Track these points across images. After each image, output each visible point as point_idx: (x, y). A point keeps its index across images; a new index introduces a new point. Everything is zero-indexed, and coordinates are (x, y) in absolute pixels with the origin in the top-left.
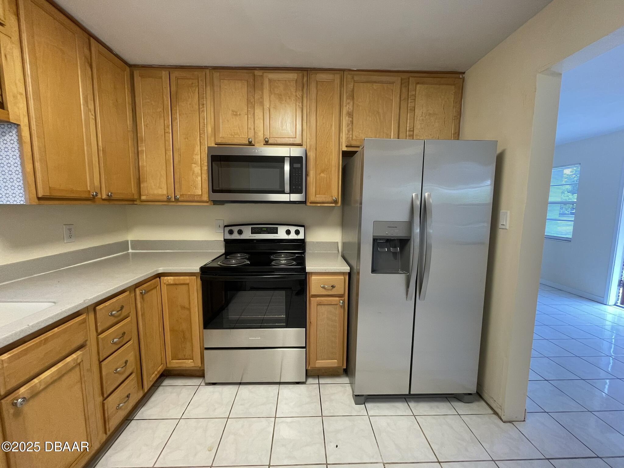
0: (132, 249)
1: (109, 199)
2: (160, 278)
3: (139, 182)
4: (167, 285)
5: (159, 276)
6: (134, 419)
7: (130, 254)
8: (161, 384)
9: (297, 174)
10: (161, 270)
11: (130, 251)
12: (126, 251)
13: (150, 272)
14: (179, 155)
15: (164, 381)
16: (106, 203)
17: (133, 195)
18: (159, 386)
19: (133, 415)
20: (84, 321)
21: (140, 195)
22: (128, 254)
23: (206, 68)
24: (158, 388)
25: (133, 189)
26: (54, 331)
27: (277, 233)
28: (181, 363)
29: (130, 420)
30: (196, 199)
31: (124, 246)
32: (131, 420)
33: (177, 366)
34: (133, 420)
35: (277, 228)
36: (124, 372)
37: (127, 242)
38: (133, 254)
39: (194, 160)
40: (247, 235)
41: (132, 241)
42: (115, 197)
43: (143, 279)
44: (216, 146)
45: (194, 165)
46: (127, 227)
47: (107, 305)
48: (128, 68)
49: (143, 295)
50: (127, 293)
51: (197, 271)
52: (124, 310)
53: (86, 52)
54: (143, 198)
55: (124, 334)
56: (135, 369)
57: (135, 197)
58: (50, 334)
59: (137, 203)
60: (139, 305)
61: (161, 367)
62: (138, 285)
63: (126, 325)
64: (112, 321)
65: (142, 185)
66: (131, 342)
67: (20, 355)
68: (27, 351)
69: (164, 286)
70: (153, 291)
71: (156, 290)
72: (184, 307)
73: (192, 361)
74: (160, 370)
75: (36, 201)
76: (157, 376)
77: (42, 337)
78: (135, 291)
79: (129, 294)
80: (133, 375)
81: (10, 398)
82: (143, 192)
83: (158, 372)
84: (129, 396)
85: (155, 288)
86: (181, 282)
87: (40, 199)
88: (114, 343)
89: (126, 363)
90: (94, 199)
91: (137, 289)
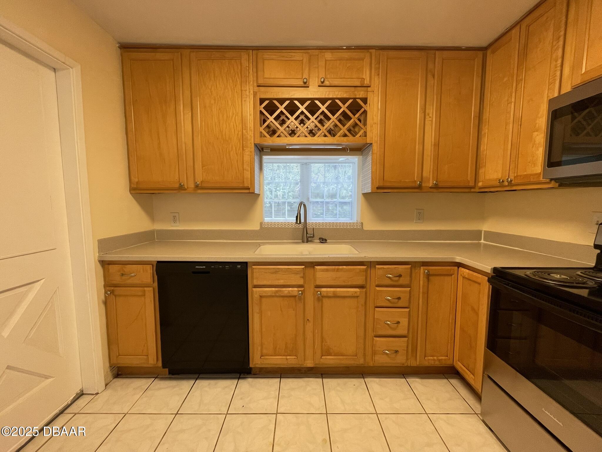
0: (484, 240)
1: (436, 187)
2: (458, 268)
4: (463, 277)
5: (459, 265)
6: (407, 379)
7: (482, 245)
8: (449, 378)
10: (458, 259)
11: (482, 241)
12: (478, 240)
13: (442, 257)
14: (519, 126)
15: (455, 379)
16: (434, 190)
17: (469, 182)
19: (408, 376)
20: (365, 271)
21: (476, 180)
22: (480, 244)
24: (444, 378)
25: (470, 177)
26: (343, 267)
28: (465, 372)
29: (404, 376)
31: (477, 235)
32: (404, 378)
34: (405, 378)
36: (394, 329)
37: (480, 232)
38: (485, 245)
39: (537, 125)
41: (485, 231)
42: (441, 185)
43: (430, 260)
44: (571, 90)
45: (536, 132)
46: (482, 217)
47: (385, 267)
48: (480, 54)
49: (428, 276)
50: (409, 266)
51: (490, 272)
52: (401, 279)
53: (431, 66)
54: (480, 184)
55: (399, 298)
56: (410, 336)
57: (472, 184)
58: (341, 267)
59: (472, 190)
60: (421, 282)
61: (443, 358)
62: (425, 264)
63: (405, 292)
64: (389, 282)
65: (480, 172)
66: (407, 310)
67: (323, 270)
68: (327, 270)
69: (460, 279)
70: (446, 278)
71: (450, 277)
72: (473, 309)
73: (473, 377)
74: (442, 360)
75: (375, 190)
76: (437, 363)
77: (337, 267)
78: (420, 268)
79: (411, 268)
80: (406, 339)
81: (317, 289)
82: (481, 177)
83: (439, 360)
84: (396, 352)
85: (451, 275)
86: (474, 279)
87: (378, 188)
88: (388, 300)
89: (398, 323)
90: (420, 187)
91: (422, 267)
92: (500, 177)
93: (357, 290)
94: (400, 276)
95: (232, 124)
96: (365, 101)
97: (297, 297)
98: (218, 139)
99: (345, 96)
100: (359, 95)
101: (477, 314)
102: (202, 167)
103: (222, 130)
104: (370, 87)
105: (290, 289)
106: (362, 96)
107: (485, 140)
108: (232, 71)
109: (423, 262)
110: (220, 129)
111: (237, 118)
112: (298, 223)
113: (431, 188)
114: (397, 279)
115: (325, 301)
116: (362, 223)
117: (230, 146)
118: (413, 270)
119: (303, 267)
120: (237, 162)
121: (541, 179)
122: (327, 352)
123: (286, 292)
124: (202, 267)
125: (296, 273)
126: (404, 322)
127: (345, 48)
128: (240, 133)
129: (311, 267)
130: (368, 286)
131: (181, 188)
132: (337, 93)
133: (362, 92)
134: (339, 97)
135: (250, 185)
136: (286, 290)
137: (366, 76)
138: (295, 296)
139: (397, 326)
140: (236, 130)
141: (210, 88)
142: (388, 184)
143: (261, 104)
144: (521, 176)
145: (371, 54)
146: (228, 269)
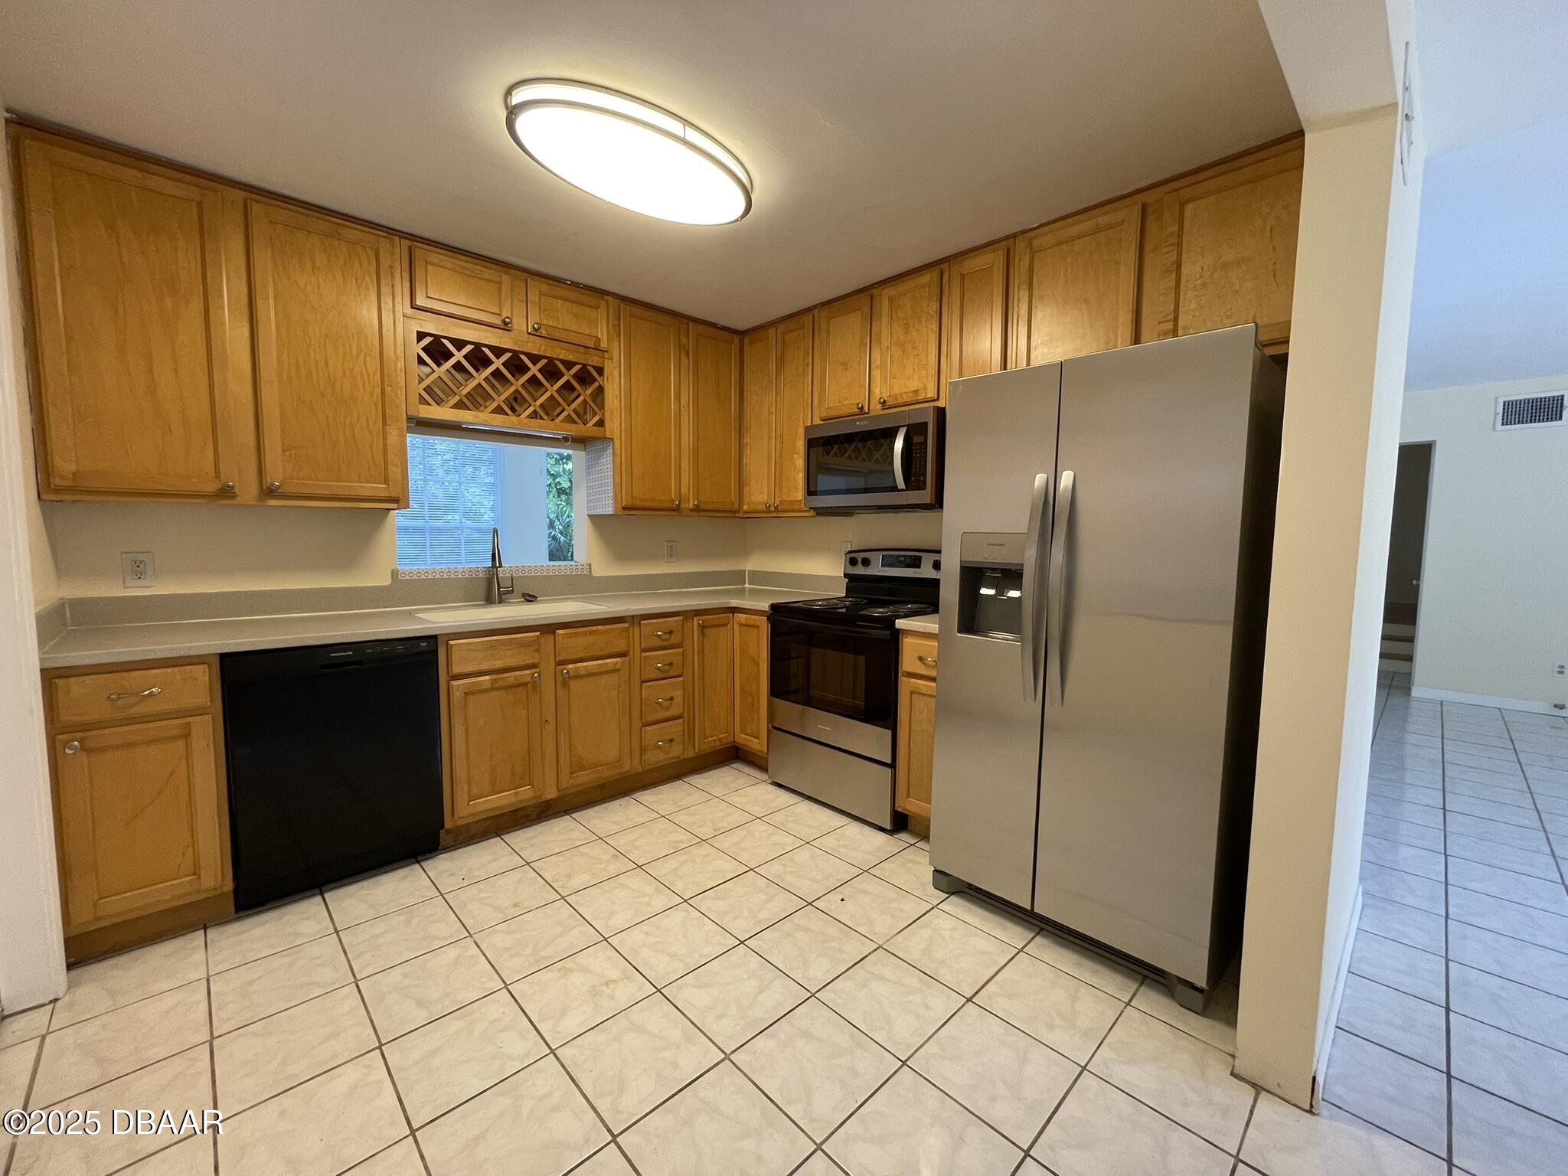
0: (749, 584)
1: (697, 509)
2: (733, 615)
3: (741, 486)
4: (739, 624)
5: (734, 610)
6: (683, 780)
7: (747, 590)
8: (729, 764)
9: (918, 455)
10: (734, 603)
11: (747, 585)
14: (781, 443)
15: (736, 763)
16: (694, 514)
17: (732, 504)
18: (725, 766)
20: (627, 630)
21: (741, 503)
22: (744, 589)
23: (814, 307)
25: (734, 497)
27: (919, 567)
28: (749, 740)
30: (795, 507)
33: (743, 742)
34: (681, 779)
35: (921, 557)
36: (667, 709)
37: (745, 571)
38: (751, 590)
40: (877, 569)
41: (750, 572)
42: (703, 506)
43: (705, 607)
44: (822, 422)
45: (796, 456)
46: (744, 552)
47: (651, 622)
48: (736, 339)
49: (703, 628)
50: (681, 618)
51: (767, 610)
52: (673, 636)
53: (684, 340)
54: (745, 507)
55: (671, 664)
56: (686, 715)
57: (736, 507)
58: (594, 628)
59: (737, 515)
60: (696, 638)
61: (724, 735)
62: (698, 613)
63: (675, 654)
64: (658, 643)
65: (745, 491)
66: (681, 679)
67: (570, 636)
68: (576, 635)
69: (736, 627)
70: (721, 629)
71: (725, 628)
72: (753, 660)
73: (758, 741)
74: (722, 738)
75: (620, 512)
76: (718, 743)
77: (588, 629)
78: (693, 619)
79: (683, 621)
80: (681, 721)
81: (561, 667)
82: (746, 499)
83: (720, 740)
84: (671, 740)
85: (726, 625)
86: (753, 623)
87: (624, 508)
88: (659, 668)
89: (672, 699)
90: (678, 509)
91: (695, 618)
92: (765, 500)
93: (618, 659)
94: (671, 632)
95: (357, 369)
96: (600, 371)
97: (529, 686)
98: (323, 395)
99: (571, 358)
100: (592, 361)
101: (758, 664)
102: (284, 451)
103: (332, 378)
104: (607, 351)
105: (518, 673)
106: (596, 363)
107: (747, 451)
108: (357, 266)
109: (696, 610)
110: (329, 376)
111: (368, 359)
112: (498, 565)
113: (691, 510)
114: (667, 636)
115: (572, 683)
116: (590, 565)
117: (355, 413)
118: (685, 623)
119: (538, 633)
120: (371, 447)
121: (803, 507)
122: (578, 766)
123: (512, 679)
124: (345, 654)
125: (526, 644)
126: (678, 694)
127: (569, 283)
128: (378, 391)
129: (549, 633)
130: (631, 653)
131: (226, 493)
132: (558, 351)
133: (596, 358)
134: (561, 357)
135: (401, 494)
136: (511, 677)
137: (602, 332)
138: (525, 684)
139: (671, 704)
140: (367, 383)
141: (302, 286)
142: (639, 503)
143: (419, 341)
144: (785, 501)
145: (607, 302)
146: (403, 651)
